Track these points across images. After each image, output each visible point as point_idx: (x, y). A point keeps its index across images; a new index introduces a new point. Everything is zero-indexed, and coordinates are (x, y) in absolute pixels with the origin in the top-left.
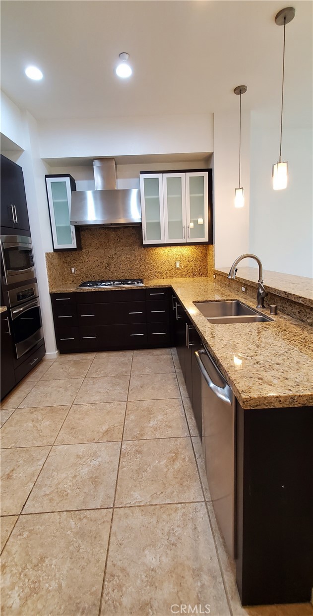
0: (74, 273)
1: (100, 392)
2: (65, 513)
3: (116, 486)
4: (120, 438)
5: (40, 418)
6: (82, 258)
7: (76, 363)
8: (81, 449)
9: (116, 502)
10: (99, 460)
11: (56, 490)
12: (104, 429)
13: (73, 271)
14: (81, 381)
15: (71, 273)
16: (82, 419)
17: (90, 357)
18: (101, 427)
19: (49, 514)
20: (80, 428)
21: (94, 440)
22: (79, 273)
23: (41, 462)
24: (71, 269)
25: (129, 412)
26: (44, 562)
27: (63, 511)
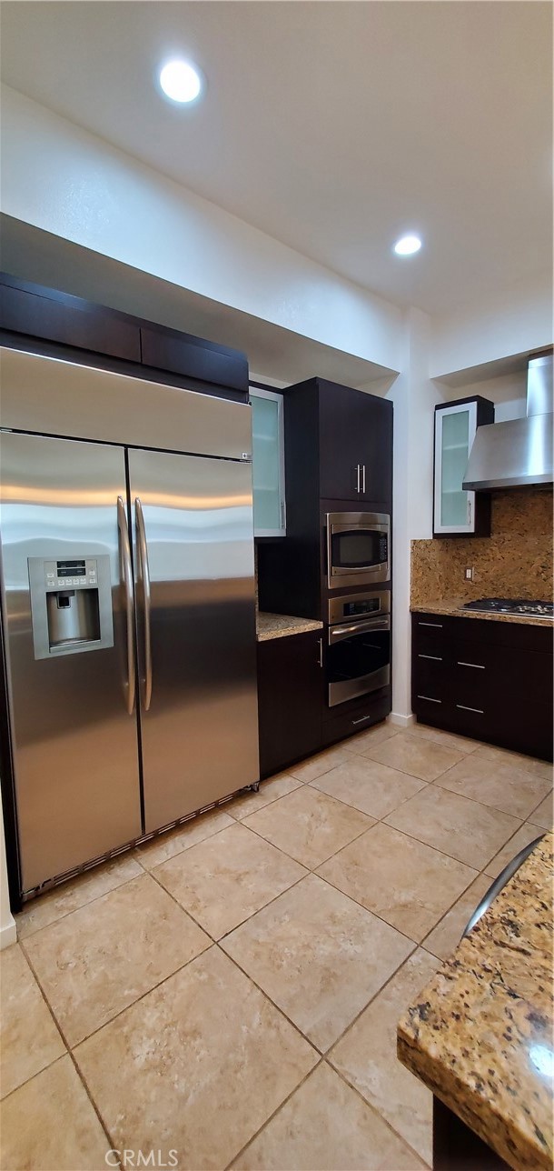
0: (470, 579)
1: (439, 824)
2: (259, 992)
3: (354, 1022)
4: (418, 936)
5: (323, 816)
6: (488, 551)
7: (434, 749)
8: (345, 907)
9: (334, 1050)
10: (359, 949)
11: (271, 947)
12: (403, 898)
13: (469, 575)
14: (419, 784)
15: (465, 579)
16: (380, 857)
17: (465, 746)
18: (400, 892)
19: (243, 974)
20: (366, 870)
21: (374, 906)
22: (480, 579)
23: (283, 887)
24: (465, 572)
25: (470, 898)
26: (195, 1039)
27: (259, 988)
